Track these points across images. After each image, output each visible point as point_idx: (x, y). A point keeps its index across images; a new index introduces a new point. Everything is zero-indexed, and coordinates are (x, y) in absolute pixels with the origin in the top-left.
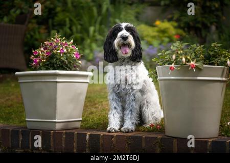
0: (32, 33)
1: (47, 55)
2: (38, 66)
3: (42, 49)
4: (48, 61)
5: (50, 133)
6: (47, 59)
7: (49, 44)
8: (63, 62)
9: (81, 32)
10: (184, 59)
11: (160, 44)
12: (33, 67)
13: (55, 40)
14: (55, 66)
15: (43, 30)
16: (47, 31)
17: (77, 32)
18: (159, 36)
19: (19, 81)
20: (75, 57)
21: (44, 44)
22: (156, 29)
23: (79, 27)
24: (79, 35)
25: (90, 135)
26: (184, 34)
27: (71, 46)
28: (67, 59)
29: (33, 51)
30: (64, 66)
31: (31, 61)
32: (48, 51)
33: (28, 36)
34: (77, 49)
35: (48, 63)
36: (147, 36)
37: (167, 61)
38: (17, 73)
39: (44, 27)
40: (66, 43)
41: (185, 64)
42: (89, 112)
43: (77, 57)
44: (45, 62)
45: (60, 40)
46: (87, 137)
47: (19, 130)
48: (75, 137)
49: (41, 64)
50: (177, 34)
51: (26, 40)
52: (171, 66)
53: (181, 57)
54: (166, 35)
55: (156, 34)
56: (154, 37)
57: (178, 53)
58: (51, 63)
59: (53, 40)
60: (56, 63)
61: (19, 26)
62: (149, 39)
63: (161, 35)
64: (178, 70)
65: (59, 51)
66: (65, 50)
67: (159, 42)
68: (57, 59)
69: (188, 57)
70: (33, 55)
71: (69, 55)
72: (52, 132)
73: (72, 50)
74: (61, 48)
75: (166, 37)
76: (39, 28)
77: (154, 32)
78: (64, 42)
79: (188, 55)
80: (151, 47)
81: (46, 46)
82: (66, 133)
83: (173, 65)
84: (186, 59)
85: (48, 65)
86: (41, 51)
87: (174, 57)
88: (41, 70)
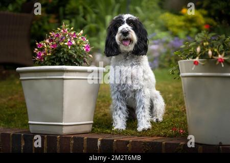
0: (41, 23)
1: (53, 48)
2: (43, 60)
3: (47, 41)
4: (54, 55)
5: (56, 138)
6: (52, 52)
7: (56, 36)
8: (71, 56)
9: (96, 22)
10: (210, 53)
11: (187, 35)
12: (37, 62)
13: (62, 31)
14: (62, 60)
15: (52, 19)
16: (57, 21)
17: (92, 22)
18: (186, 26)
19: (21, 78)
20: (85, 50)
21: (50, 35)
22: (182, 18)
23: (94, 16)
24: (93, 25)
25: (102, 141)
26: (215, 23)
27: (80, 38)
28: (75, 53)
29: (37, 44)
30: (73, 61)
31: (35, 55)
32: (54, 43)
33: (36, 26)
34: (87, 40)
35: (54, 57)
36: (173, 26)
37: (191, 55)
38: (18, 69)
39: (53, 16)
40: (74, 33)
41: (212, 58)
42: (102, 114)
43: (87, 50)
44: (51, 56)
45: (68, 30)
46: (99, 143)
47: (21, 135)
48: (85, 143)
49: (46, 59)
50: (207, 24)
51: (32, 31)
52: (195, 60)
53: (207, 50)
54: (194, 24)
55: (182, 23)
56: (180, 27)
57: (203, 44)
58: (57, 57)
59: (60, 31)
60: (63, 57)
61: (25, 15)
62: (175, 30)
63: (188, 25)
64: (203, 65)
65: (66, 44)
66: (73, 43)
67: (186, 33)
68: (64, 53)
69: (216, 50)
70: (37, 48)
71: (78, 48)
72: (58, 136)
73: (81, 42)
74: (69, 40)
75: (193, 27)
76: (48, 17)
77: (180, 21)
78: (73, 33)
79: (216, 47)
80: (176, 38)
81: (51, 37)
82: (74, 138)
83: (197, 59)
84: (213, 51)
85: (54, 59)
86: (46, 44)
87: (198, 49)
88: (46, 65)
